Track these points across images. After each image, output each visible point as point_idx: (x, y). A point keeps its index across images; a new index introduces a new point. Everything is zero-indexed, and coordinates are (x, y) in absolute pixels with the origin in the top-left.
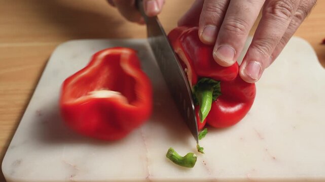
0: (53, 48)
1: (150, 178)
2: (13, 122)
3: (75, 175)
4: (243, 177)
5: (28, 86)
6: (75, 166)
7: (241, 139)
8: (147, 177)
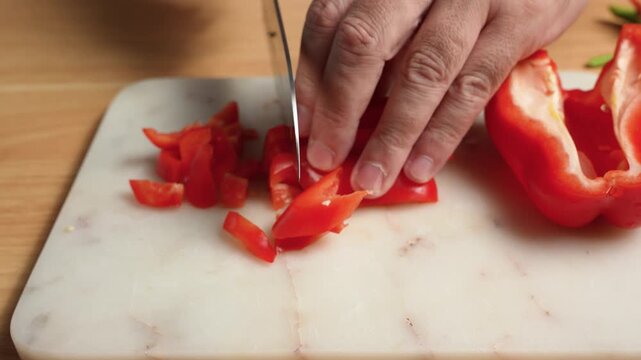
0: (112, 94)
1: (303, 351)
2: (33, 240)
3: (153, 346)
4: (485, 350)
5: (62, 169)
6: (155, 327)
7: (483, 274)
8: (297, 350)
